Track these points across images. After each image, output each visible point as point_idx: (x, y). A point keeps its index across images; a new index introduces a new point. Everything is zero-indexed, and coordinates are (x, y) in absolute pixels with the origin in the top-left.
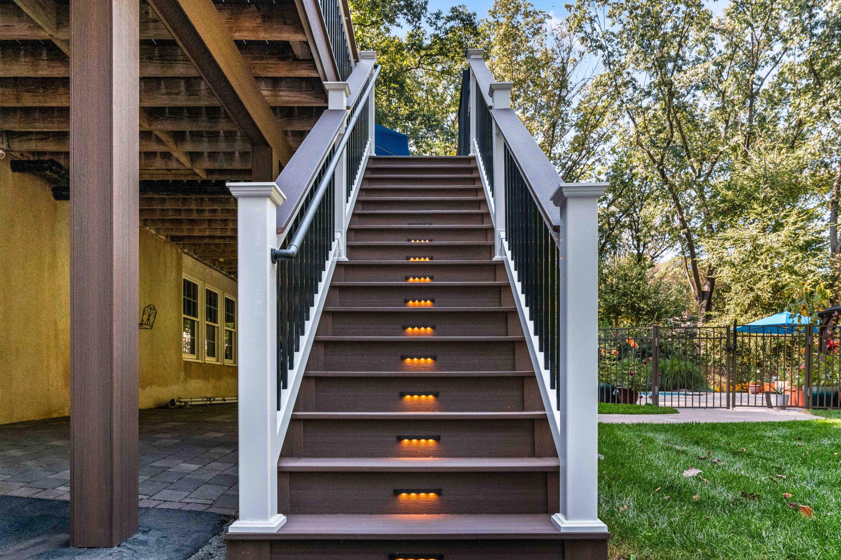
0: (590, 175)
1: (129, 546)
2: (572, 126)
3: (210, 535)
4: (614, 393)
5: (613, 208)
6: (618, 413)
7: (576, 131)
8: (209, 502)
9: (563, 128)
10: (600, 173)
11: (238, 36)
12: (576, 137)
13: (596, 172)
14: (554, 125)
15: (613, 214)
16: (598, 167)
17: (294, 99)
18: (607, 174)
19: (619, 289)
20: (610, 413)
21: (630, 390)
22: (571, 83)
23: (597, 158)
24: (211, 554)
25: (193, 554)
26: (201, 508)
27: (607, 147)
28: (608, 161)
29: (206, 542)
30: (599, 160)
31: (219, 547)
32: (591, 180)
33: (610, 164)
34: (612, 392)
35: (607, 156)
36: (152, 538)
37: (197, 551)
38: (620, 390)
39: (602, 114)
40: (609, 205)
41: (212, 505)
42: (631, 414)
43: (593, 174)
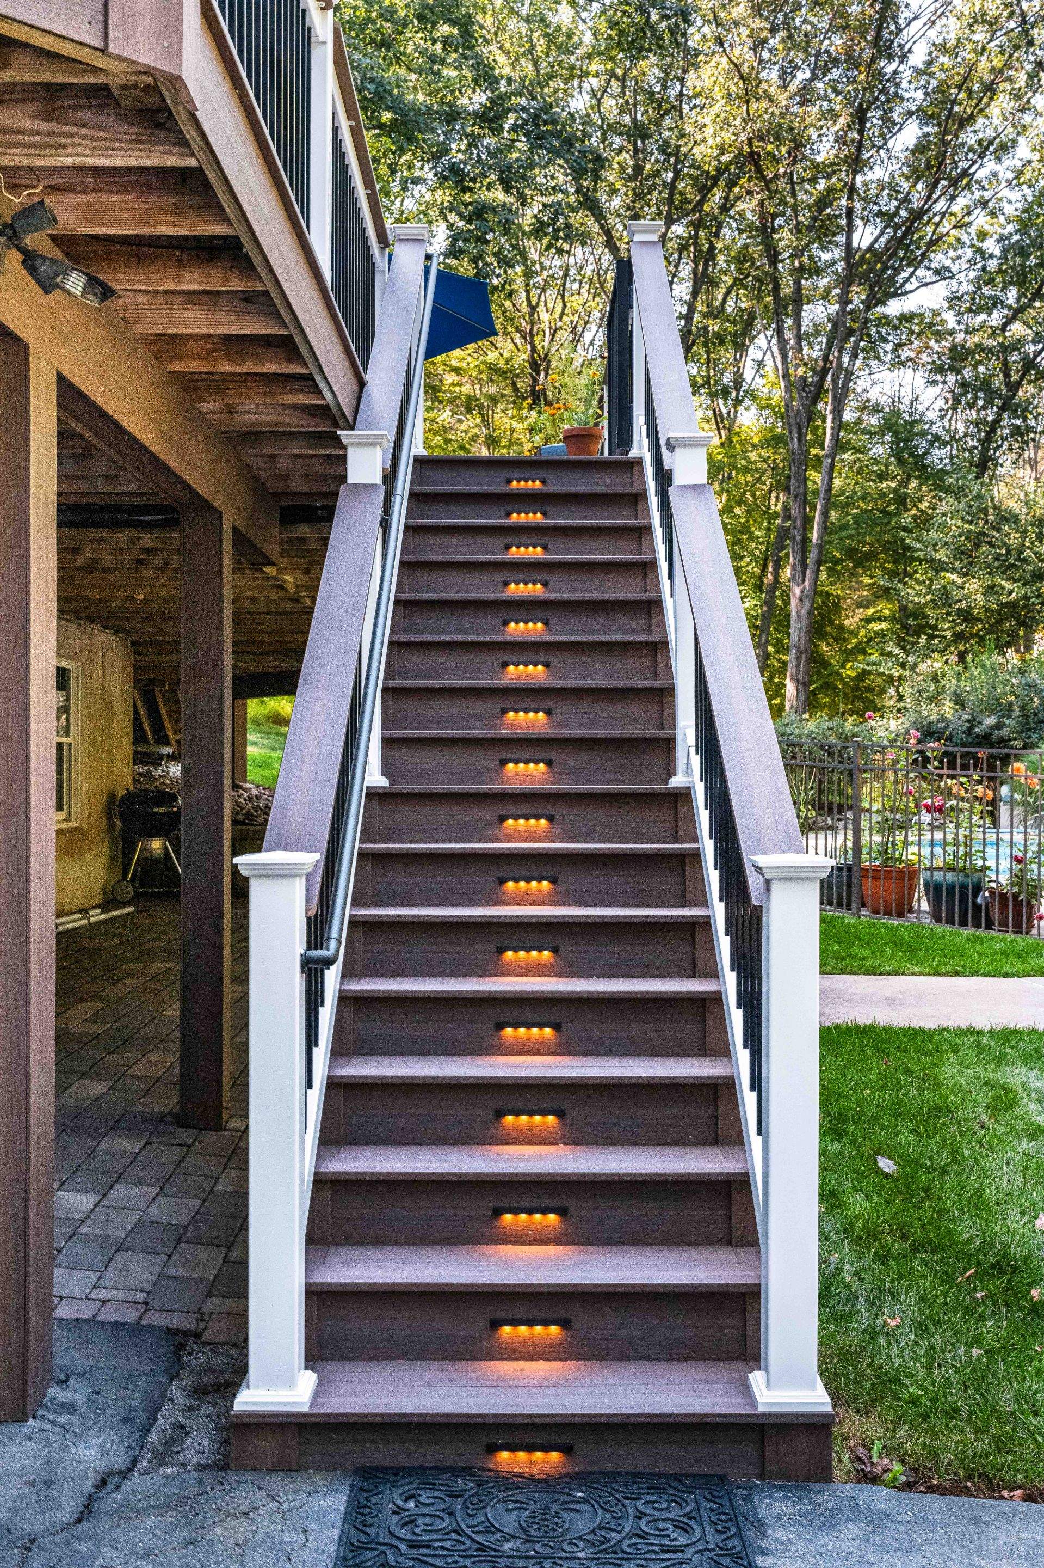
0: (958, 240)
1: (52, 1416)
2: (910, 114)
3: (166, 1380)
4: (979, 900)
5: (1017, 329)
6: (976, 973)
7: (921, 125)
8: (141, 1297)
9: (886, 119)
10: (982, 235)
11: (175, 366)
12: (920, 148)
13: (973, 230)
14: (860, 117)
15: (1017, 345)
16: (980, 220)
17: (270, 418)
18: (1001, 239)
19: (1025, 561)
20: (957, 974)
21: (1016, 896)
22: (907, 6)
23: (977, 195)
24: (182, 1427)
25: (151, 1426)
26: (130, 1315)
27: (1005, 168)
28: (1005, 204)
29: (164, 1397)
30: (984, 203)
31: (190, 1409)
32: (960, 252)
33: (1009, 210)
34: (975, 896)
35: (1005, 192)
36: (76, 1393)
37: (156, 1419)
38: (992, 893)
39: (990, 89)
40: (1009, 321)
41: (146, 1303)
42: (1006, 975)
43: (965, 238)
